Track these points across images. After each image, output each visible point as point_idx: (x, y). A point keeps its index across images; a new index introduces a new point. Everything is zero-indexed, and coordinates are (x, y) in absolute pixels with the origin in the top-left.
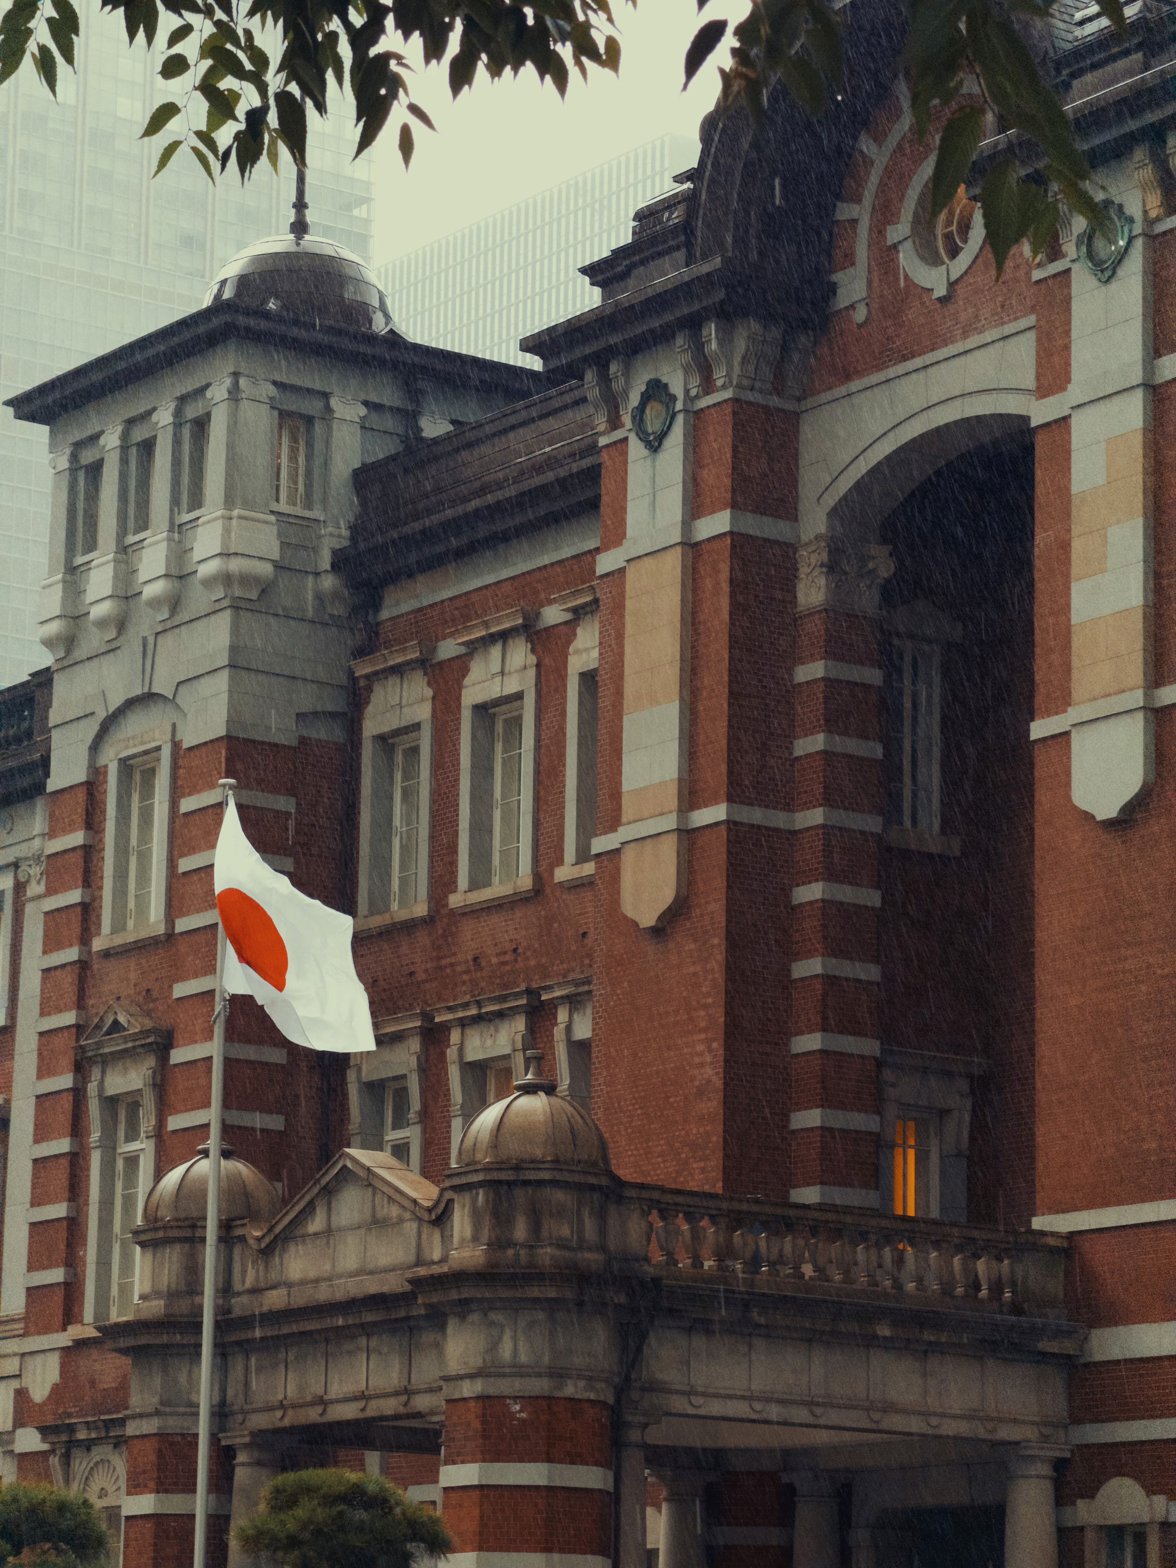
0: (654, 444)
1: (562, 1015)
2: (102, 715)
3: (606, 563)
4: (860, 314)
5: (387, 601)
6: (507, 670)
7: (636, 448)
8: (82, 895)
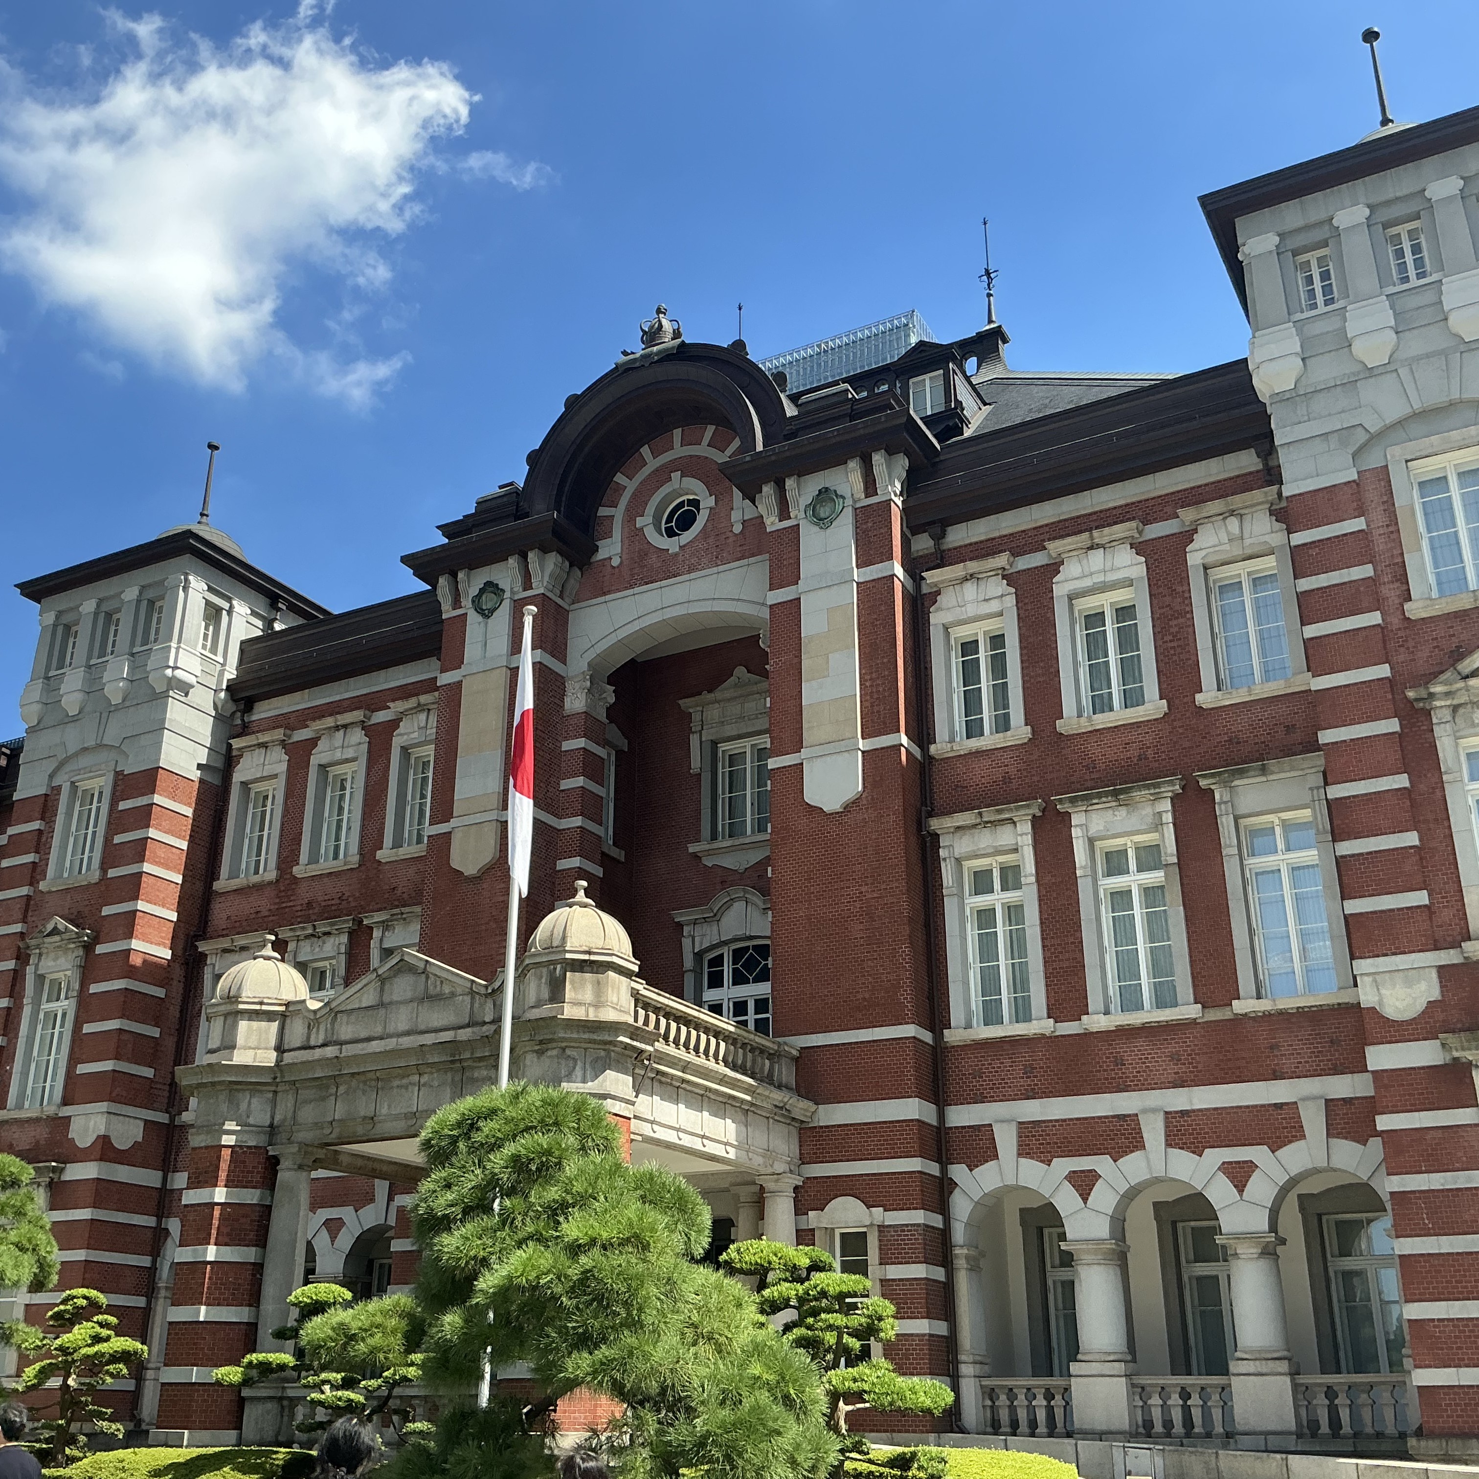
0: (486, 614)
1: (376, 934)
2: (61, 756)
3: (445, 679)
4: (616, 562)
5: (255, 710)
6: (346, 744)
7: (473, 617)
8: (34, 858)
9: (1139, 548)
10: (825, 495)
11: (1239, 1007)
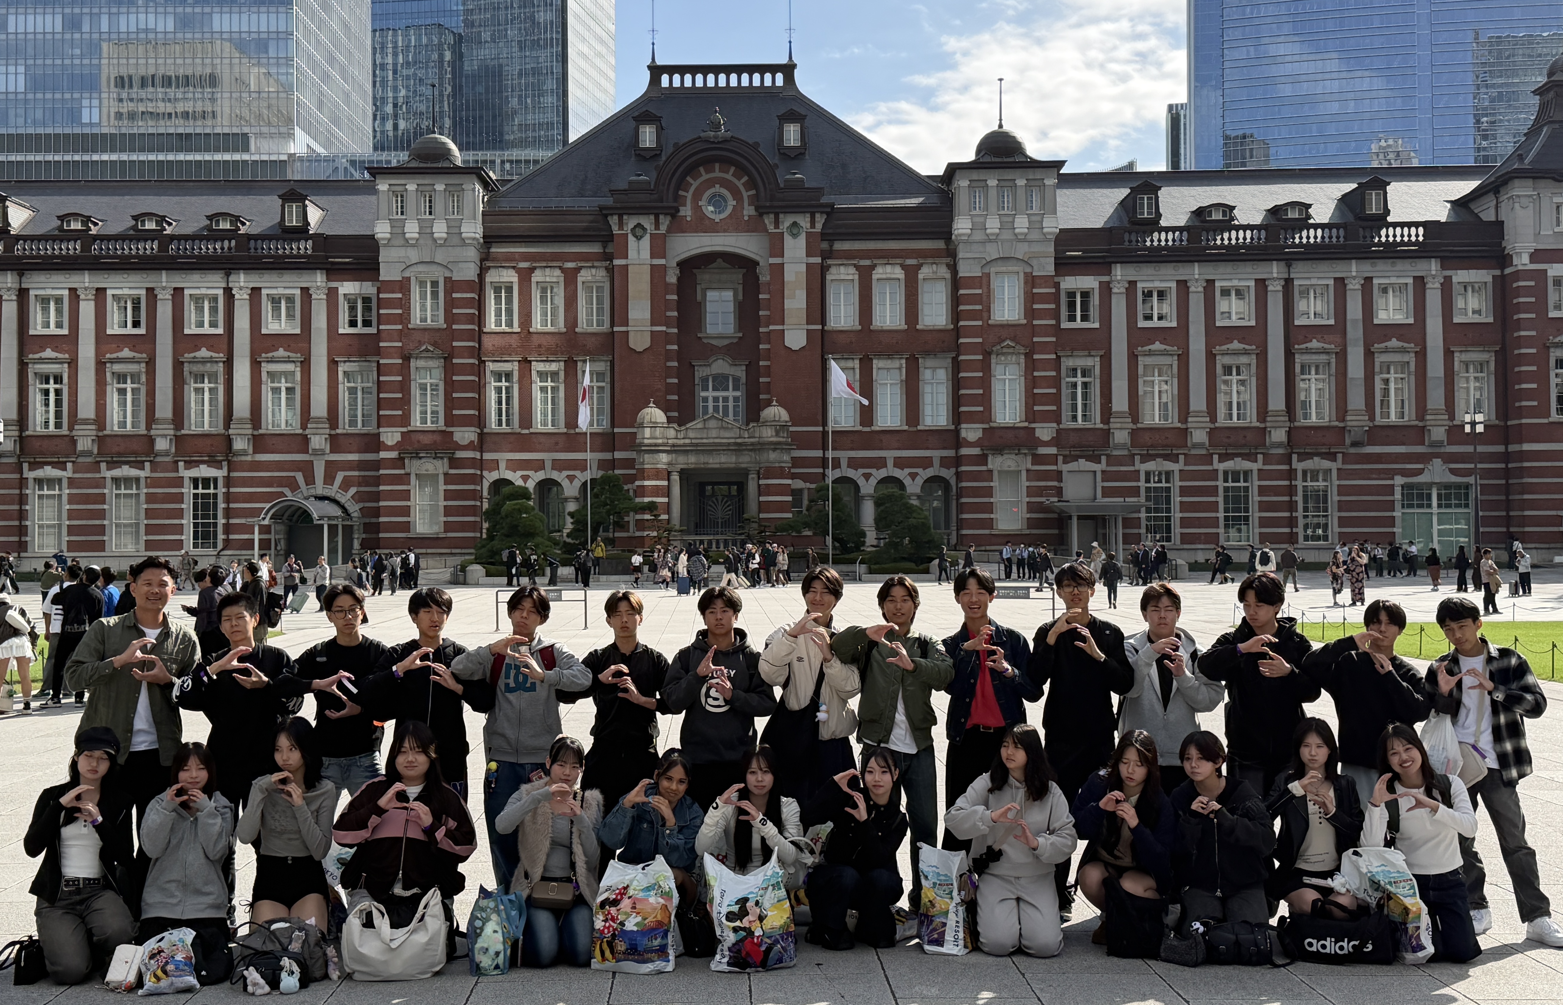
0: (639, 238)
1: (579, 364)
2: (408, 263)
3: (620, 261)
4: (688, 219)
5: (496, 248)
6: (551, 276)
7: (631, 238)
8: (400, 311)
9: (903, 267)
10: (795, 224)
11: (918, 427)
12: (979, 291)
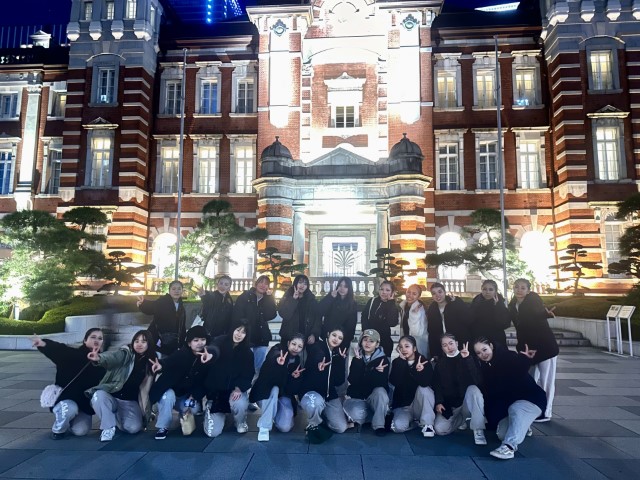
1: (232, 142)
2: (92, 56)
4: (321, 27)
6: (211, 73)
7: (274, 35)
8: (81, 93)
9: (499, 60)
10: (409, 18)
11: (518, 191)
12: (577, 66)
